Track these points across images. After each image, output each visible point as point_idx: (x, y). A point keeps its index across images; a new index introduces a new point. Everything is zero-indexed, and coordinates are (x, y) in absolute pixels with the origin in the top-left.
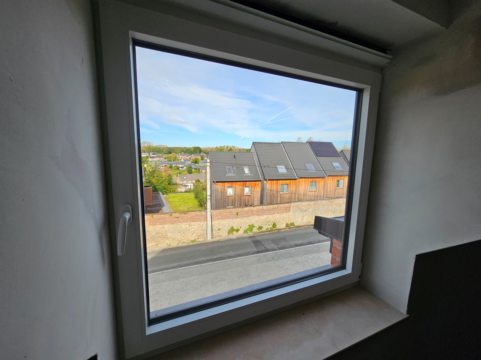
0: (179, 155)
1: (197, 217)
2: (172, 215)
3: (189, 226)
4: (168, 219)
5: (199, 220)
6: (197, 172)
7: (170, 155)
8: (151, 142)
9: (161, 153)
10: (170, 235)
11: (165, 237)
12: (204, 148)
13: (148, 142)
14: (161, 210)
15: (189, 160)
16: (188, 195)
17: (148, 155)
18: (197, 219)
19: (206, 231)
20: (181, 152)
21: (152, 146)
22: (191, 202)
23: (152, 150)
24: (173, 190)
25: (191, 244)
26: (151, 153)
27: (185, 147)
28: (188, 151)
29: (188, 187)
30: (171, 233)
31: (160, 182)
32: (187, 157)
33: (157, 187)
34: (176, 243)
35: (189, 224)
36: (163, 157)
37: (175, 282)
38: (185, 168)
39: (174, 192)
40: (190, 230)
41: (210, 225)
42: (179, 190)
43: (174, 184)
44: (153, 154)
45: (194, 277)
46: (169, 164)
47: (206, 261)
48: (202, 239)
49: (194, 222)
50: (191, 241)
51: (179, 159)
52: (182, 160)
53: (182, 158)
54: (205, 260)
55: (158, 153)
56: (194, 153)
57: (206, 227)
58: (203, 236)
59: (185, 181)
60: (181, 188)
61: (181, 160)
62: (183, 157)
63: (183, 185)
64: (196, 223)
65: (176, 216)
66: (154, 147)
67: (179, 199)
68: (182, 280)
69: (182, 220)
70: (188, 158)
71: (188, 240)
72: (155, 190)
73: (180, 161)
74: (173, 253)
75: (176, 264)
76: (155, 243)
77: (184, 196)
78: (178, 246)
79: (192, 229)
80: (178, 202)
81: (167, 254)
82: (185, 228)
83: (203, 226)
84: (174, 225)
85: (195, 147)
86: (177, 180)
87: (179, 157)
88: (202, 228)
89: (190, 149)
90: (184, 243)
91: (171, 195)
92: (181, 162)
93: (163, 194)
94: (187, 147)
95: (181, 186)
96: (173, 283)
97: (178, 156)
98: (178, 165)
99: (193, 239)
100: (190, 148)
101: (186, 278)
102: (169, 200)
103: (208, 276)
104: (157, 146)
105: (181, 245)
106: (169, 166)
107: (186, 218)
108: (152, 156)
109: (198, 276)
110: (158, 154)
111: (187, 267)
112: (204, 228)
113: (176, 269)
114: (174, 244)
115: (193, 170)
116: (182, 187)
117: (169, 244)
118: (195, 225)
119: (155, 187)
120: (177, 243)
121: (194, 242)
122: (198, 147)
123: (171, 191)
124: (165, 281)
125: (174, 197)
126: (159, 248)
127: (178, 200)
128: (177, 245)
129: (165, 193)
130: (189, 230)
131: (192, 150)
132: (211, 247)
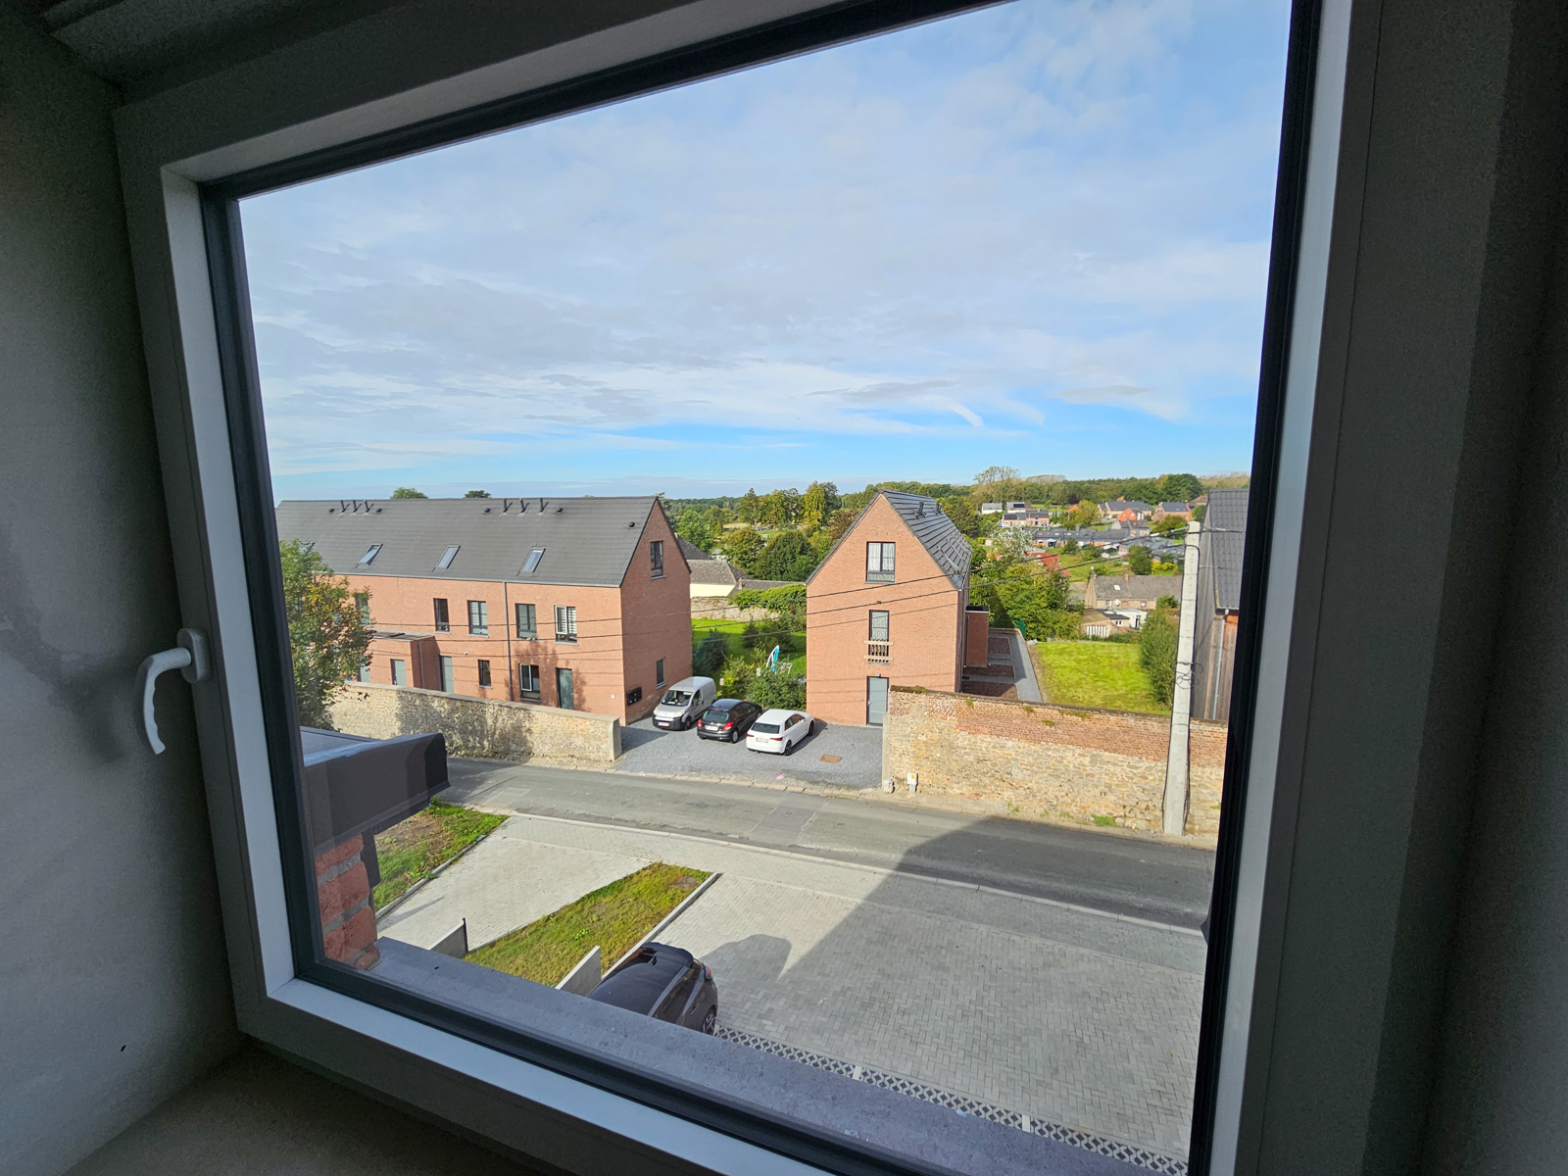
0: (1104, 508)
1: (1126, 737)
2: (1032, 711)
3: (1093, 762)
4: (1019, 722)
5: (1133, 749)
6: (1170, 569)
7: (1075, 507)
8: (1012, 468)
9: (1043, 503)
10: (1020, 776)
11: (1004, 778)
12: (1212, 478)
13: (1005, 469)
14: (1013, 689)
15: (1145, 525)
16: (1114, 649)
17: (1000, 511)
18: (1127, 745)
19: (1159, 795)
20: (1114, 498)
21: (1014, 482)
22: (1125, 680)
23: (1014, 494)
24: (1065, 626)
25: (1094, 828)
26: (1010, 504)
27: (1132, 479)
28: (1143, 491)
29: (1124, 624)
30: (1025, 772)
31: (1021, 596)
32: (1136, 512)
33: (1010, 613)
34: (1040, 810)
35: (1094, 755)
36: (1047, 516)
37: (1013, 937)
38: (1123, 552)
39: (1067, 633)
40: (1095, 779)
41: (1182, 778)
42: (1090, 629)
43: (1071, 609)
44: (1016, 506)
45: (1082, 950)
46: (1063, 538)
47: (1140, 909)
48: (1139, 822)
49: (1115, 751)
50: (1093, 816)
51: (1104, 521)
52: (1117, 526)
53: (1114, 517)
54: (1137, 905)
55: (1033, 503)
56: (1165, 500)
57: (1161, 780)
58: (1146, 813)
59: (1117, 602)
60: (1098, 623)
61: (1111, 523)
62: (1120, 513)
63: (1107, 612)
64: (1121, 757)
65: (1048, 718)
66: (1021, 484)
67: (1079, 661)
68: (1037, 941)
69: (1068, 737)
70: (1139, 517)
71: (1082, 811)
72: (1004, 621)
73: (1106, 528)
74: (1022, 839)
75: (1026, 880)
76: (970, 788)
77: (1099, 652)
78: (1045, 820)
79: (1104, 776)
80: (1073, 669)
81: (1004, 835)
82: (1074, 766)
83: (1151, 778)
84: (1037, 747)
85: (1171, 478)
86: (1087, 595)
87: (1105, 515)
88: (1143, 781)
89: (1151, 483)
90: (1066, 818)
91: (1052, 644)
92: (1109, 530)
93: (1027, 637)
94: (1138, 477)
95: (1101, 615)
96: (1006, 937)
97: (1101, 512)
98: (1097, 544)
99: (1104, 813)
100: (1153, 482)
101: (1051, 939)
102: (1043, 662)
103: (1142, 971)
104: (1033, 481)
105: (1054, 819)
106: (1063, 544)
107: (1082, 729)
108: (1014, 512)
109: (1098, 954)
110: (1033, 506)
111: (1065, 905)
112: (1153, 784)
113: (1025, 897)
114: (1032, 812)
115: (1156, 561)
116: (1104, 622)
117: (1015, 804)
118: (1115, 765)
119: (1004, 611)
120: (1042, 809)
121: (1107, 823)
122: (1186, 476)
123: (1057, 631)
124: (980, 921)
125: (1062, 652)
126: (983, 810)
127: (1074, 664)
128: (1042, 815)
129: (1033, 635)
130: (1093, 776)
131: (1160, 487)
132: (1175, 864)
